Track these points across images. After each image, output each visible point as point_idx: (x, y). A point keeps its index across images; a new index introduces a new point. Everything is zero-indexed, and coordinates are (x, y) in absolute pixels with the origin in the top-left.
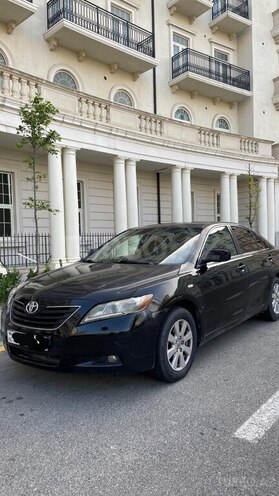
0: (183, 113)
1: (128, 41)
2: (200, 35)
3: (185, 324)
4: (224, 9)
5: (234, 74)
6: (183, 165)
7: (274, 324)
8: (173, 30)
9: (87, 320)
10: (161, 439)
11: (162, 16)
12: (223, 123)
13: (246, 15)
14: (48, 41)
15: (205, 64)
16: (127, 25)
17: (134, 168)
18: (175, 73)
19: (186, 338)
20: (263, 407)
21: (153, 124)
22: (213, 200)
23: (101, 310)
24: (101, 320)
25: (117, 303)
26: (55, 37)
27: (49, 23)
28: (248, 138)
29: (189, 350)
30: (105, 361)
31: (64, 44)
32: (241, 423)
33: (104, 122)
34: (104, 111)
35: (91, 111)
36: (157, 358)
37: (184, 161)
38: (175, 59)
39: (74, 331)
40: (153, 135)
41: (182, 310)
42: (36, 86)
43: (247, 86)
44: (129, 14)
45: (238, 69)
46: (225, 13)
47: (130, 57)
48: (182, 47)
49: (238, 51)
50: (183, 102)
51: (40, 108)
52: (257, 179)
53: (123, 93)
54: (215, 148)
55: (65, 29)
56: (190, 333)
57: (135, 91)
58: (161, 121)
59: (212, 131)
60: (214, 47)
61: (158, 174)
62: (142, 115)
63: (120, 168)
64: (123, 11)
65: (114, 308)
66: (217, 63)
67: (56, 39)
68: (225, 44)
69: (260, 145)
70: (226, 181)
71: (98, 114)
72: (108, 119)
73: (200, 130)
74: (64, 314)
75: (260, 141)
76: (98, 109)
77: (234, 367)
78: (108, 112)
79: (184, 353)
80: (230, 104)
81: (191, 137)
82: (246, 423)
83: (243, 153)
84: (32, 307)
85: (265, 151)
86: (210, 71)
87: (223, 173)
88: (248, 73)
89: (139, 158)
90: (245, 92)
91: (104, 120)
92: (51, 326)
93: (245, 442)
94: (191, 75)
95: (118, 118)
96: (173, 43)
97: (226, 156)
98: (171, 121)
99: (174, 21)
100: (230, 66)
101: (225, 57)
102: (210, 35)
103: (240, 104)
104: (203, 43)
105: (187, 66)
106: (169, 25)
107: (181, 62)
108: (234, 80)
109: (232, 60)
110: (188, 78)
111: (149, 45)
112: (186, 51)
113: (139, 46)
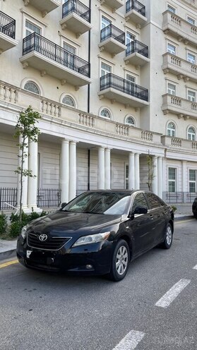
0: (106, 112)
1: (73, 67)
2: (118, 65)
3: (125, 248)
4: (133, 51)
5: (138, 91)
6: (106, 146)
7: (167, 251)
8: (101, 61)
9: (75, 245)
10: (119, 307)
11: (95, 52)
12: (131, 120)
13: (147, 55)
14: (22, 63)
15: (121, 84)
16: (74, 57)
17: (75, 147)
18: (102, 88)
19: (124, 257)
20: (167, 293)
21: (88, 119)
22: (123, 169)
23: (84, 239)
24: (84, 245)
25: (92, 236)
26: (27, 61)
27: (23, 52)
28: (147, 131)
29: (126, 263)
30: (85, 268)
31: (33, 65)
32: (158, 300)
33: (57, 117)
34: (57, 110)
35: (49, 109)
36: (112, 267)
37: (107, 144)
38: (101, 79)
39: (68, 251)
40: (88, 126)
41: (123, 241)
42: (15, 92)
43: (146, 99)
44: (74, 49)
45: (141, 88)
46: (134, 54)
47: (74, 76)
48: (107, 72)
49: (141, 76)
50: (106, 105)
51: (30, 115)
52: (152, 157)
53: (69, 97)
54: (126, 136)
55: (34, 57)
56: (126, 254)
57: (77, 97)
58: (93, 117)
59: (124, 125)
60: (126, 73)
61: (89, 151)
62: (81, 113)
63: (66, 146)
64: (71, 47)
65: (91, 239)
66: (128, 83)
67: (27, 62)
68: (133, 72)
69: (154, 135)
70: (132, 157)
71: (53, 111)
72: (59, 115)
73: (117, 124)
74: (62, 242)
75: (154, 133)
76: (53, 108)
77: (149, 274)
78: (60, 110)
79: (124, 265)
80: (136, 109)
81: (111, 129)
82: (160, 300)
83: (143, 140)
84: (43, 237)
85: (157, 139)
86: (124, 88)
87: (131, 152)
88: (147, 91)
89: (78, 140)
90: (145, 102)
91: (57, 115)
92: (55, 248)
93: (161, 308)
94: (112, 89)
95: (66, 114)
96: (101, 69)
97: (132, 141)
98: (99, 118)
99: (102, 55)
100: (136, 86)
101: (133, 79)
102: (124, 66)
103: (142, 109)
104: (120, 70)
105: (110, 84)
106: (99, 57)
107: (106, 81)
108: (138, 94)
109: (137, 82)
110: (110, 92)
111: (86, 69)
112: (110, 75)
113: (80, 70)
